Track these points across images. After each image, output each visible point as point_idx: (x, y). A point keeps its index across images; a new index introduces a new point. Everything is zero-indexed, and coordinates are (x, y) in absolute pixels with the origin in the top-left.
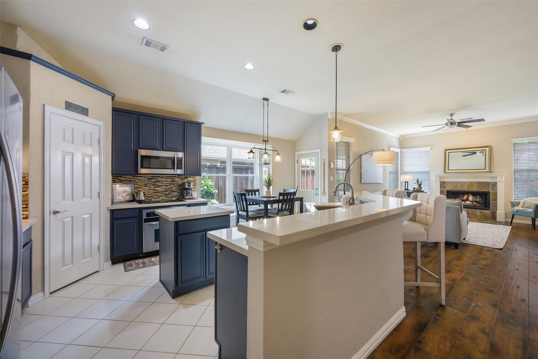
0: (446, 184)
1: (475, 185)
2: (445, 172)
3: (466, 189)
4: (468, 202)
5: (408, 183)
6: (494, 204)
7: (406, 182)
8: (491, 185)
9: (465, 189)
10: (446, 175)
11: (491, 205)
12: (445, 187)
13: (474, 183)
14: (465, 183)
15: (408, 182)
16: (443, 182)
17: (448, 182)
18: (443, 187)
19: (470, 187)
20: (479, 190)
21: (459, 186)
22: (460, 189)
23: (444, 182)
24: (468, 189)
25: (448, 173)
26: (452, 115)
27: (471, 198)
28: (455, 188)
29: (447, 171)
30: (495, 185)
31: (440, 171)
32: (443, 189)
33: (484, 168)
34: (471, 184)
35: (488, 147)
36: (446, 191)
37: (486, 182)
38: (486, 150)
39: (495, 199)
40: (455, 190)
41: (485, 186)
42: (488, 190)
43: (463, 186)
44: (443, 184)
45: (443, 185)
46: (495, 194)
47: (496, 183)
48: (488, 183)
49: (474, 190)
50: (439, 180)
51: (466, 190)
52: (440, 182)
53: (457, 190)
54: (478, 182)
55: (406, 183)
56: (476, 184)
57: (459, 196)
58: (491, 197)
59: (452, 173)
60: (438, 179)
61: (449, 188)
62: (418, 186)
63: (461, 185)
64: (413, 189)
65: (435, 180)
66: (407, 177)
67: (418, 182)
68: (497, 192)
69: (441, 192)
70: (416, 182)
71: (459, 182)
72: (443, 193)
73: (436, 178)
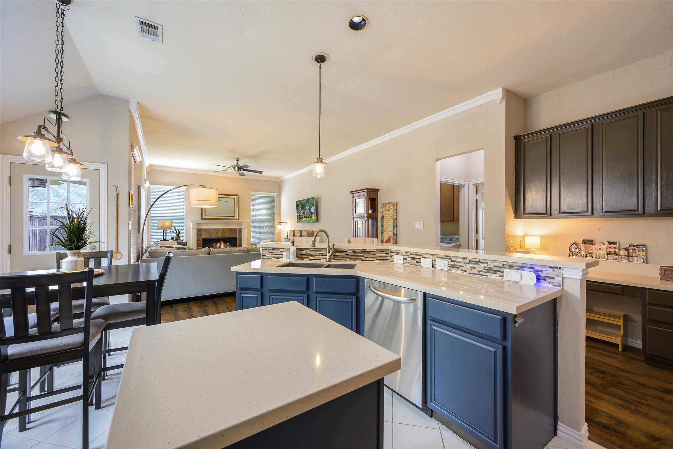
0: (202, 231)
1: (226, 232)
2: (202, 218)
5: (167, 232)
8: (238, 231)
10: (203, 221)
12: (202, 234)
13: (226, 229)
14: (218, 230)
15: (166, 230)
16: (199, 229)
17: (205, 229)
18: (199, 234)
20: (230, 237)
21: (214, 233)
22: (215, 236)
23: (201, 229)
24: (221, 236)
25: (205, 219)
26: (238, 160)
28: (210, 236)
29: (204, 217)
30: (240, 231)
31: (197, 217)
32: (199, 237)
33: (234, 215)
34: (224, 230)
35: (236, 195)
36: (202, 240)
37: (235, 229)
38: (235, 198)
39: (241, 244)
40: (211, 237)
41: (234, 232)
42: (236, 236)
43: (218, 233)
44: (199, 231)
47: (241, 229)
48: (236, 229)
49: (226, 236)
50: (196, 227)
51: (220, 237)
52: (197, 229)
53: (212, 237)
54: (229, 229)
55: (165, 231)
56: (228, 230)
57: (212, 245)
58: (238, 243)
59: (208, 220)
60: (195, 226)
61: (205, 236)
62: (175, 234)
63: (215, 232)
64: (171, 239)
65: (192, 227)
66: (167, 224)
67: (176, 230)
68: (242, 238)
69: (198, 240)
70: (174, 230)
71: (214, 229)
72: (199, 242)
73: (193, 225)
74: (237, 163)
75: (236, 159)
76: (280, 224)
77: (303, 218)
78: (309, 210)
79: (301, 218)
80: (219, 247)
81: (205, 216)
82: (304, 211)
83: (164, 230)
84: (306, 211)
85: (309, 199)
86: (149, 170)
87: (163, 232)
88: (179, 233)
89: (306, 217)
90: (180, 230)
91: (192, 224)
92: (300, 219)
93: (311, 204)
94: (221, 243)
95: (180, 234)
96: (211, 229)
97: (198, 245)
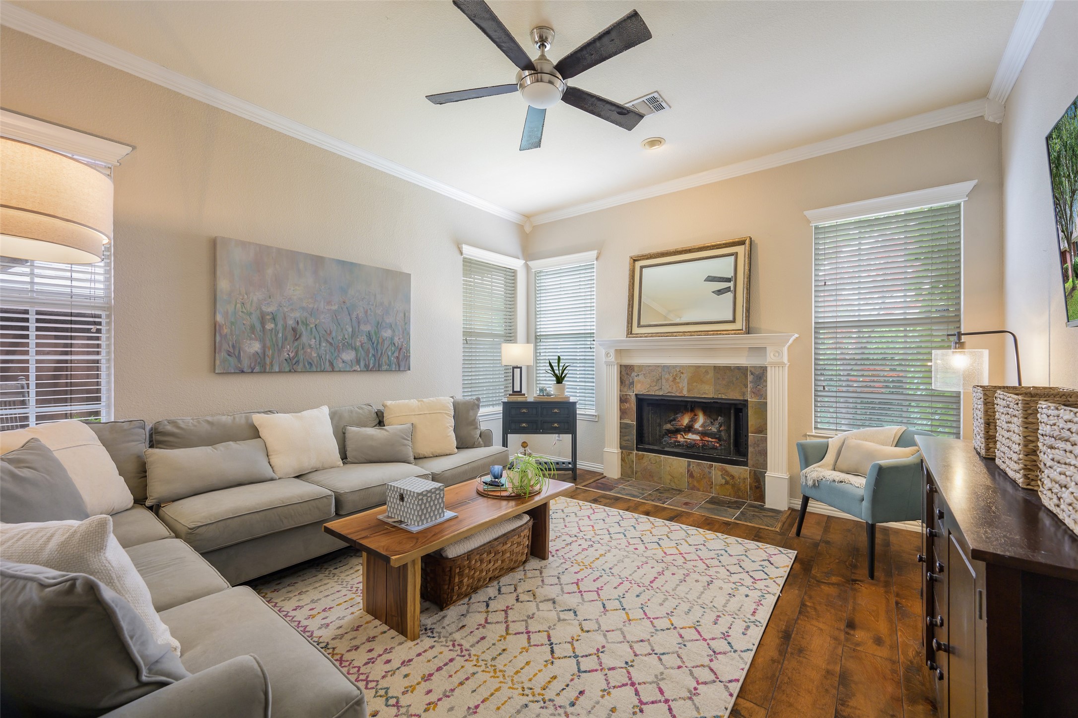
0: (634, 374)
1: (708, 377)
2: (630, 332)
3: (683, 390)
4: (691, 436)
6: (758, 445)
7: (517, 367)
8: (750, 377)
9: (681, 392)
10: (632, 343)
11: (750, 449)
12: (632, 383)
13: (706, 369)
14: (682, 369)
15: (521, 369)
16: (626, 366)
17: (641, 367)
18: (627, 382)
19: (695, 384)
20: (720, 396)
21: (667, 380)
22: (670, 390)
23: (631, 366)
24: (689, 391)
25: (638, 335)
27: (701, 421)
28: (656, 388)
29: (636, 330)
30: (760, 375)
31: (618, 332)
32: (625, 390)
33: (731, 318)
34: (698, 372)
35: (742, 243)
36: (634, 399)
37: (739, 368)
38: (737, 253)
39: (762, 429)
40: (657, 393)
41: (735, 379)
42: (744, 394)
43: (678, 380)
44: (626, 373)
45: (626, 376)
46: (763, 408)
47: (764, 369)
48: (742, 371)
49: (705, 393)
50: (613, 360)
51: (685, 393)
52: (621, 365)
53: (661, 393)
54: (717, 368)
55: (517, 371)
56: (711, 374)
58: (752, 421)
59: (646, 337)
60: (612, 358)
61: (642, 386)
63: (671, 379)
68: (766, 403)
69: (623, 400)
71: (665, 367)
72: (627, 405)
73: (607, 354)
76: (960, 345)
80: (688, 427)
83: (513, 368)
91: (604, 351)
94: (693, 415)
96: (659, 366)
97: (623, 413)
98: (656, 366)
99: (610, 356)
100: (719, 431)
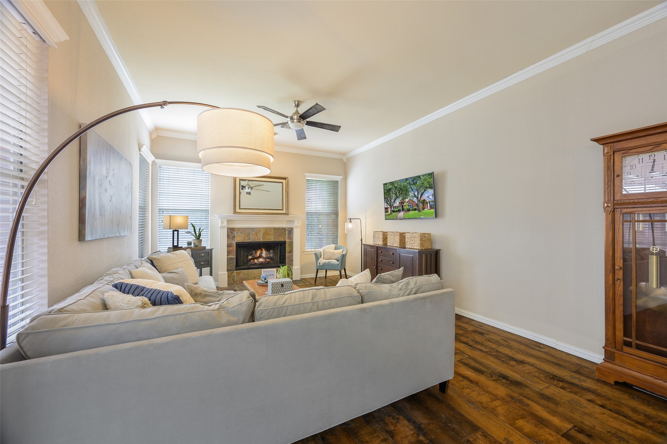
0: (235, 232)
1: (271, 232)
2: (235, 212)
3: (260, 238)
4: (261, 260)
5: (179, 233)
6: (290, 258)
7: (176, 230)
8: (287, 232)
9: (260, 240)
10: (237, 217)
11: (287, 260)
12: (234, 237)
13: (270, 229)
14: (259, 230)
15: (178, 231)
16: (230, 229)
17: (239, 229)
18: (231, 237)
19: (266, 236)
20: (276, 240)
21: (253, 234)
22: (254, 239)
23: (233, 228)
24: (263, 239)
25: (240, 213)
27: (264, 253)
28: (247, 238)
29: (238, 210)
30: (291, 231)
31: (228, 211)
32: (230, 241)
33: (281, 208)
34: (267, 231)
35: (285, 179)
36: (235, 245)
38: (283, 182)
39: (291, 251)
40: (248, 241)
41: (281, 233)
42: (285, 238)
43: (258, 234)
44: (231, 232)
45: (230, 233)
46: (291, 244)
47: (292, 229)
48: (284, 229)
49: (270, 239)
50: (226, 225)
51: (261, 240)
52: (228, 228)
53: (250, 241)
54: (275, 229)
55: (176, 233)
56: (273, 231)
57: (251, 253)
58: (287, 249)
59: (245, 214)
60: (225, 224)
61: (240, 238)
62: (193, 237)
63: (255, 234)
64: (186, 243)
65: (220, 226)
66: (179, 220)
67: (195, 230)
68: (293, 241)
69: (229, 246)
70: (191, 229)
71: (252, 229)
72: (231, 248)
73: (222, 222)
74: (297, 111)
75: (295, 101)
76: (351, 222)
77: (399, 211)
78: (417, 198)
79: (394, 211)
80: (259, 255)
81: (240, 208)
82: (403, 199)
83: (174, 231)
84: (407, 200)
85: (419, 177)
86: (154, 136)
87: (172, 233)
88: (200, 235)
89: (408, 210)
90: (201, 230)
91: (220, 220)
92: (391, 214)
93: (421, 186)
94: (262, 250)
95: (201, 237)
96: (248, 228)
97: (229, 252)
98: (247, 228)
99: (224, 223)
100: (273, 256)
